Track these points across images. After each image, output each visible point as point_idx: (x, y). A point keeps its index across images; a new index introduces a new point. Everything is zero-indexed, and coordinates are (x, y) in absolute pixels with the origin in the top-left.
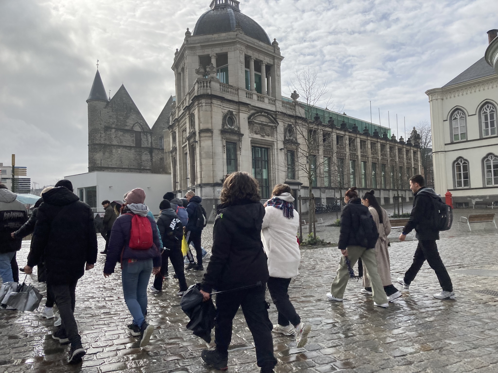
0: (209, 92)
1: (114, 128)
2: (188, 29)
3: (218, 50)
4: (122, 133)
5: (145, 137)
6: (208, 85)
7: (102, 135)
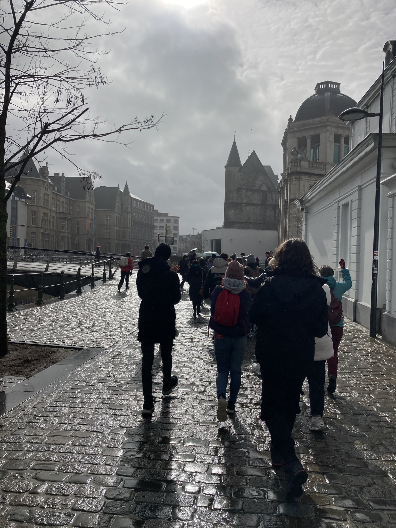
0: (298, 169)
1: (245, 189)
2: (291, 116)
3: (312, 133)
4: (251, 193)
5: (271, 195)
6: (299, 164)
7: (235, 195)
